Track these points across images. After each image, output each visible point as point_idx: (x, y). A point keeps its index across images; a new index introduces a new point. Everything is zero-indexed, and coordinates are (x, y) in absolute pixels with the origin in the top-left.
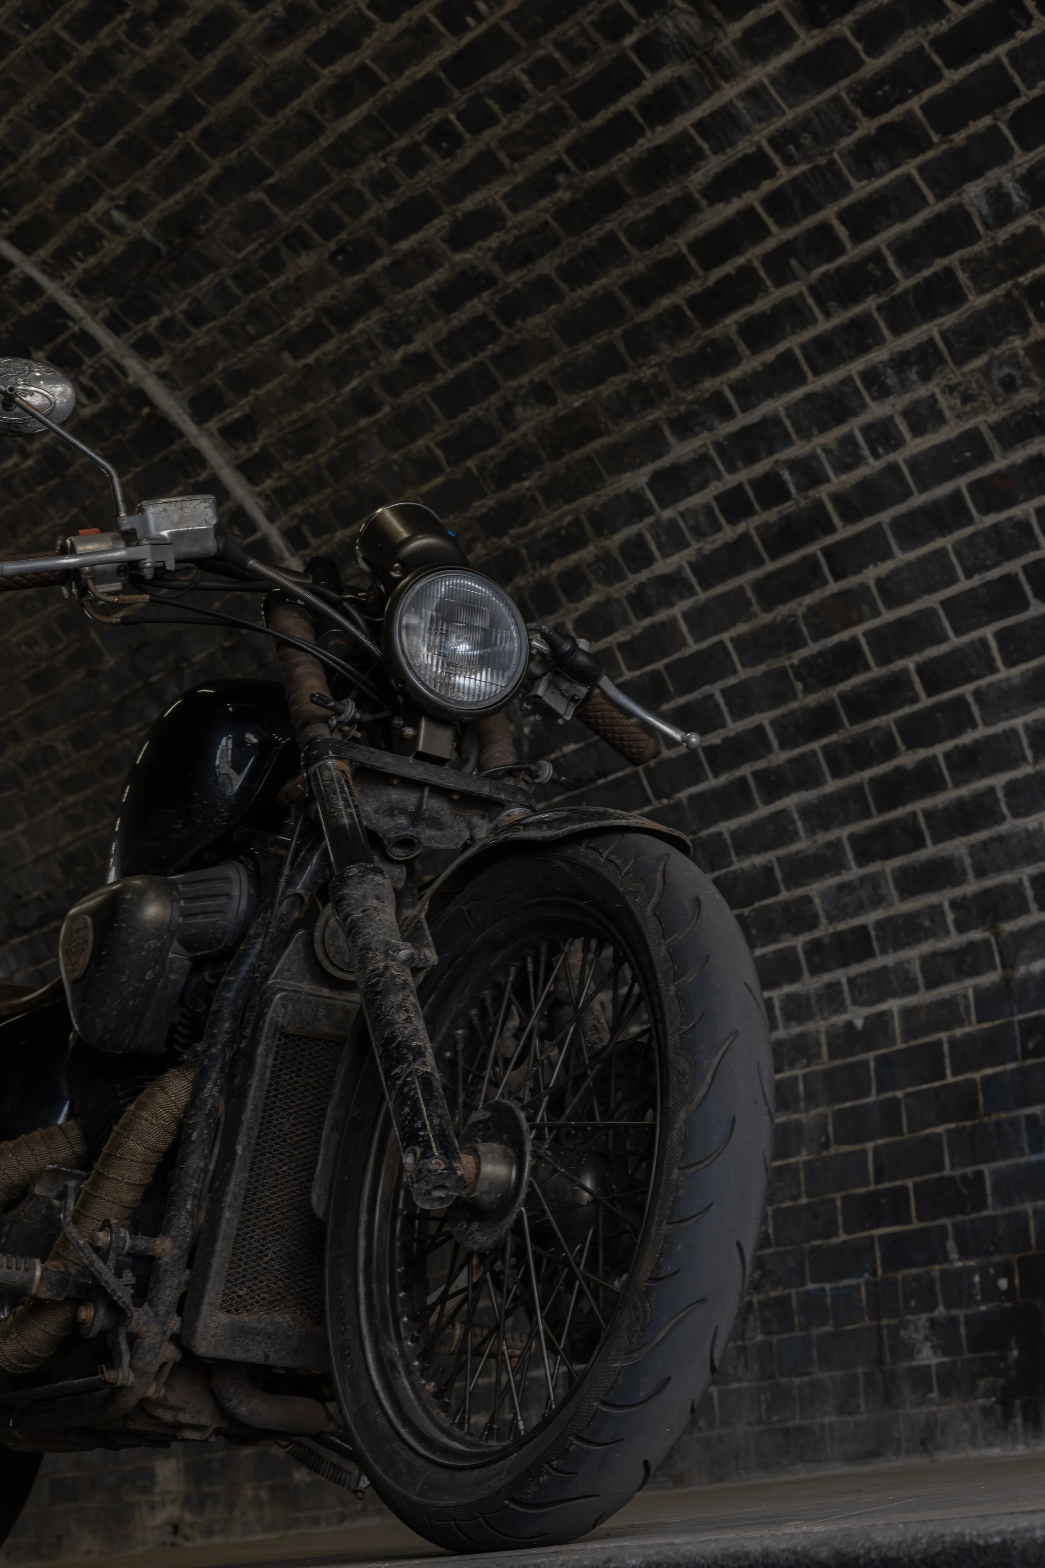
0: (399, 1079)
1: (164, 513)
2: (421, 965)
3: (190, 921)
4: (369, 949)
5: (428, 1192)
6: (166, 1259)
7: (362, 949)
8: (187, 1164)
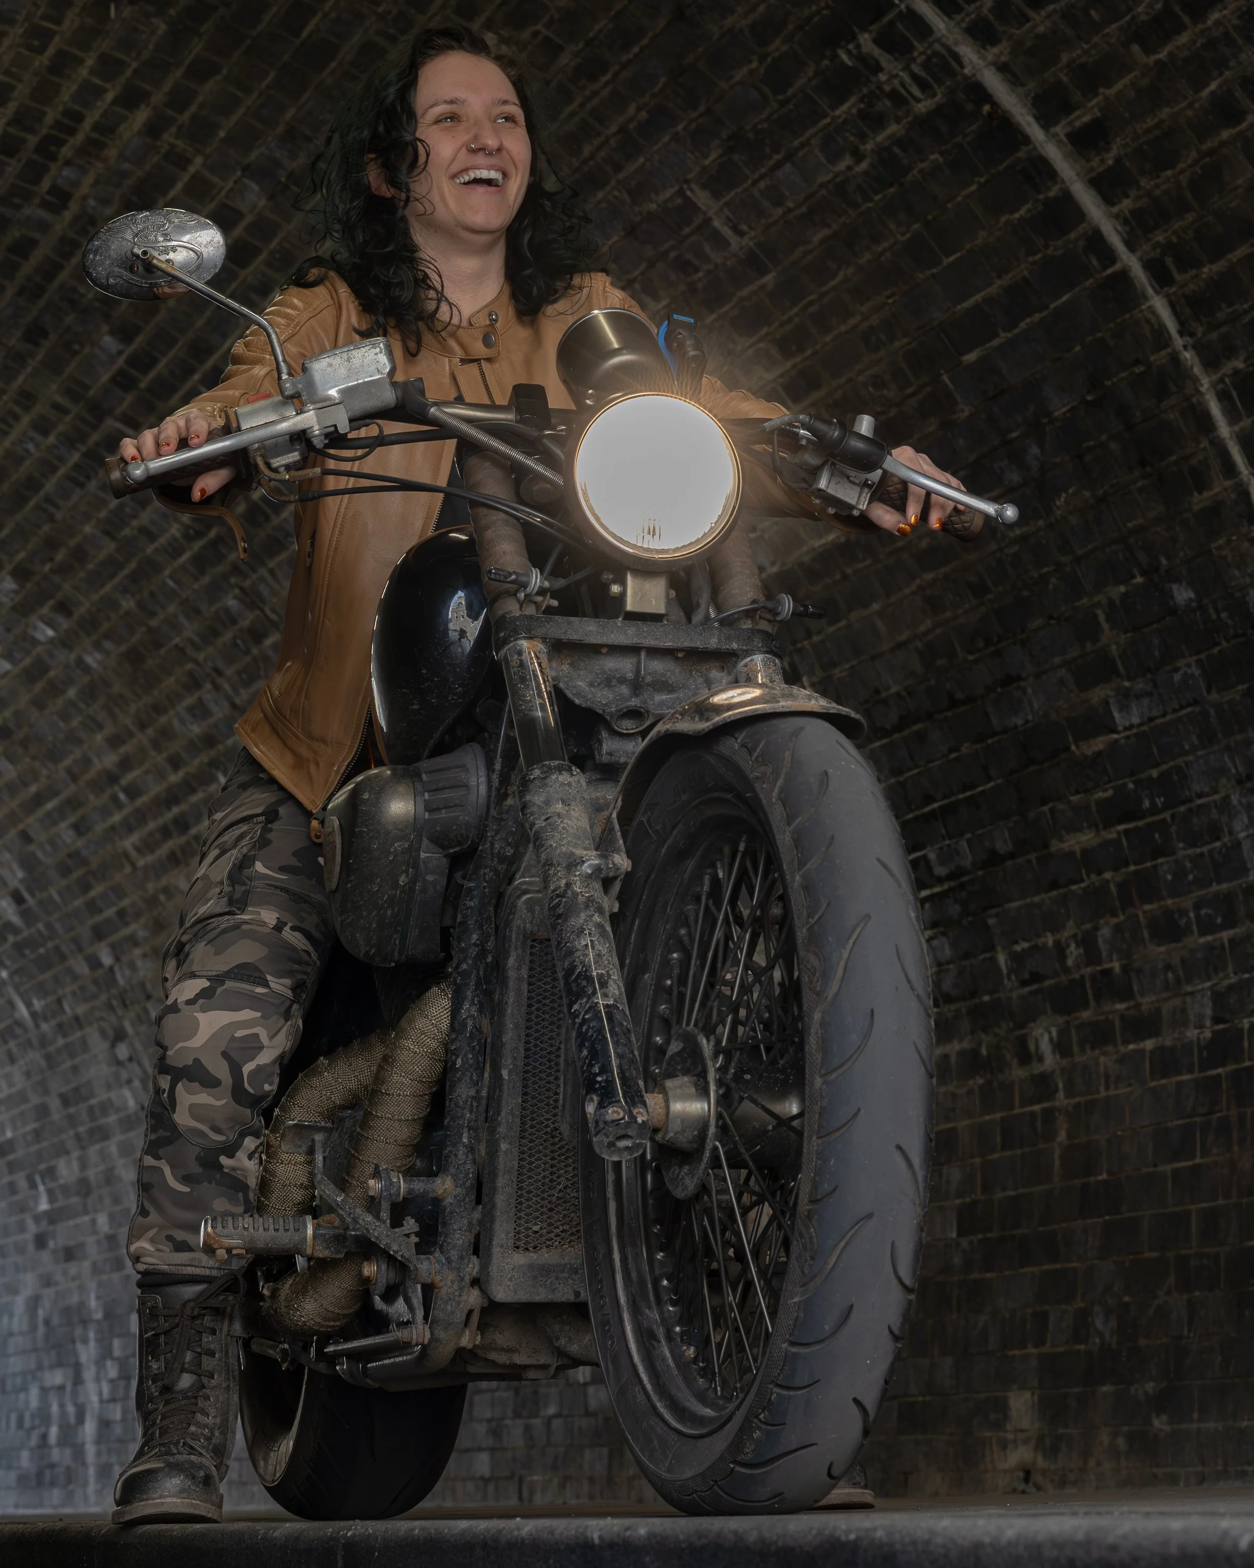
0: (577, 1016)
1: (329, 369)
2: (611, 874)
3: (436, 816)
4: (551, 865)
5: (612, 1144)
6: (449, 1200)
7: (544, 865)
8: (455, 1095)
